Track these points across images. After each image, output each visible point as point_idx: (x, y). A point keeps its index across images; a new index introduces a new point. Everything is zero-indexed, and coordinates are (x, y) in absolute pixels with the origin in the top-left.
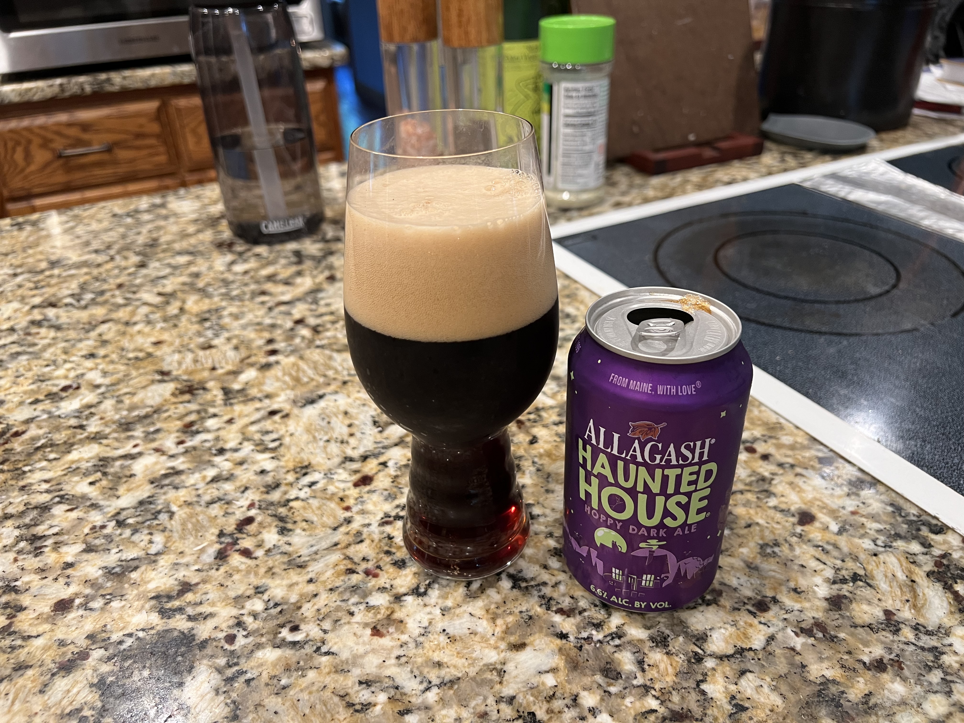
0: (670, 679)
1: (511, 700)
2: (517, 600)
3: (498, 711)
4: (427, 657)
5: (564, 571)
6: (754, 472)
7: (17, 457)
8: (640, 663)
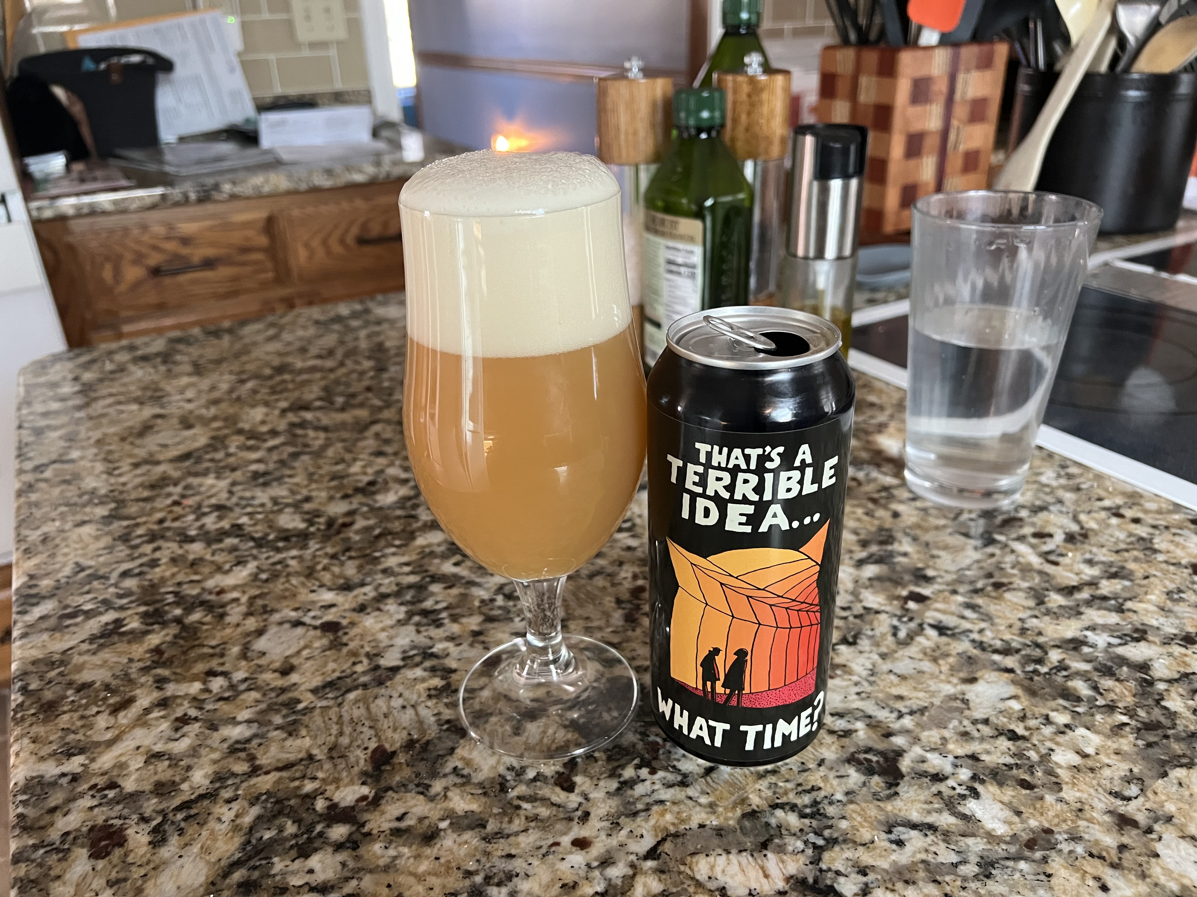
0: (1130, 700)
1: (986, 722)
2: (948, 644)
3: (978, 730)
4: (887, 692)
5: (983, 620)
6: (1130, 535)
7: (360, 545)
8: (1095, 688)
